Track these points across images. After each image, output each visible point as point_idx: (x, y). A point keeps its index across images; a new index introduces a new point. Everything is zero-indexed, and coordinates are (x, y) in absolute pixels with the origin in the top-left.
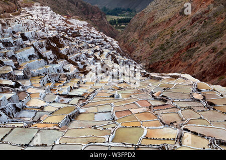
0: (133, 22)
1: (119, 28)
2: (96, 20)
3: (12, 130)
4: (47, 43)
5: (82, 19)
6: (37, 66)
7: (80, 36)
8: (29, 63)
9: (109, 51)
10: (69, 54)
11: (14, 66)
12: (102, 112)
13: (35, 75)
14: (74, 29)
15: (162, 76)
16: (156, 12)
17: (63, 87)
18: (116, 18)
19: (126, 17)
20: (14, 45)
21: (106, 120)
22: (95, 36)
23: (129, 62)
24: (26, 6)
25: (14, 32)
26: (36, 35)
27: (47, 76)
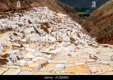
0: (91, 16)
1: (84, 19)
2: (72, 14)
3: (9, 69)
4: (41, 26)
5: (64, 14)
6: (34, 37)
7: (61, 22)
8: (31, 35)
9: (76, 31)
10: (53, 31)
11: (22, 37)
12: (60, 63)
13: (33, 42)
14: (59, 18)
15: (99, 45)
16: (104, 10)
17: (47, 49)
18: (82, 13)
19: (88, 13)
20: (24, 26)
21: (61, 68)
22: (69, 22)
23: (86, 37)
24: (36, 7)
25: (25, 20)
26: (36, 21)
27: (39, 42)
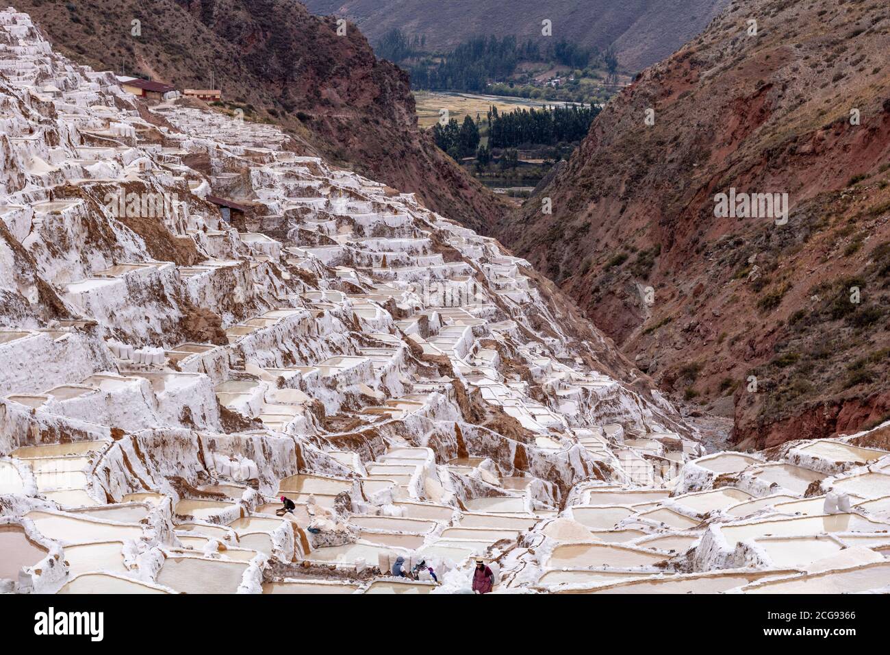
2: (343, 116)
16: (784, 58)
18: (477, 107)
19: (551, 105)
22: (366, 215)
27: (126, 442)
